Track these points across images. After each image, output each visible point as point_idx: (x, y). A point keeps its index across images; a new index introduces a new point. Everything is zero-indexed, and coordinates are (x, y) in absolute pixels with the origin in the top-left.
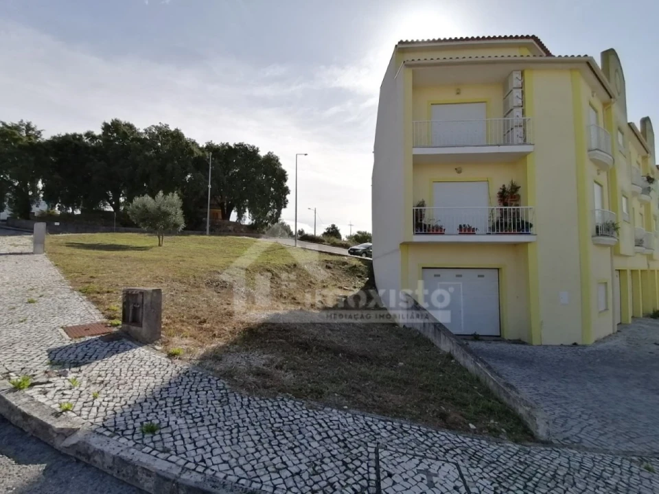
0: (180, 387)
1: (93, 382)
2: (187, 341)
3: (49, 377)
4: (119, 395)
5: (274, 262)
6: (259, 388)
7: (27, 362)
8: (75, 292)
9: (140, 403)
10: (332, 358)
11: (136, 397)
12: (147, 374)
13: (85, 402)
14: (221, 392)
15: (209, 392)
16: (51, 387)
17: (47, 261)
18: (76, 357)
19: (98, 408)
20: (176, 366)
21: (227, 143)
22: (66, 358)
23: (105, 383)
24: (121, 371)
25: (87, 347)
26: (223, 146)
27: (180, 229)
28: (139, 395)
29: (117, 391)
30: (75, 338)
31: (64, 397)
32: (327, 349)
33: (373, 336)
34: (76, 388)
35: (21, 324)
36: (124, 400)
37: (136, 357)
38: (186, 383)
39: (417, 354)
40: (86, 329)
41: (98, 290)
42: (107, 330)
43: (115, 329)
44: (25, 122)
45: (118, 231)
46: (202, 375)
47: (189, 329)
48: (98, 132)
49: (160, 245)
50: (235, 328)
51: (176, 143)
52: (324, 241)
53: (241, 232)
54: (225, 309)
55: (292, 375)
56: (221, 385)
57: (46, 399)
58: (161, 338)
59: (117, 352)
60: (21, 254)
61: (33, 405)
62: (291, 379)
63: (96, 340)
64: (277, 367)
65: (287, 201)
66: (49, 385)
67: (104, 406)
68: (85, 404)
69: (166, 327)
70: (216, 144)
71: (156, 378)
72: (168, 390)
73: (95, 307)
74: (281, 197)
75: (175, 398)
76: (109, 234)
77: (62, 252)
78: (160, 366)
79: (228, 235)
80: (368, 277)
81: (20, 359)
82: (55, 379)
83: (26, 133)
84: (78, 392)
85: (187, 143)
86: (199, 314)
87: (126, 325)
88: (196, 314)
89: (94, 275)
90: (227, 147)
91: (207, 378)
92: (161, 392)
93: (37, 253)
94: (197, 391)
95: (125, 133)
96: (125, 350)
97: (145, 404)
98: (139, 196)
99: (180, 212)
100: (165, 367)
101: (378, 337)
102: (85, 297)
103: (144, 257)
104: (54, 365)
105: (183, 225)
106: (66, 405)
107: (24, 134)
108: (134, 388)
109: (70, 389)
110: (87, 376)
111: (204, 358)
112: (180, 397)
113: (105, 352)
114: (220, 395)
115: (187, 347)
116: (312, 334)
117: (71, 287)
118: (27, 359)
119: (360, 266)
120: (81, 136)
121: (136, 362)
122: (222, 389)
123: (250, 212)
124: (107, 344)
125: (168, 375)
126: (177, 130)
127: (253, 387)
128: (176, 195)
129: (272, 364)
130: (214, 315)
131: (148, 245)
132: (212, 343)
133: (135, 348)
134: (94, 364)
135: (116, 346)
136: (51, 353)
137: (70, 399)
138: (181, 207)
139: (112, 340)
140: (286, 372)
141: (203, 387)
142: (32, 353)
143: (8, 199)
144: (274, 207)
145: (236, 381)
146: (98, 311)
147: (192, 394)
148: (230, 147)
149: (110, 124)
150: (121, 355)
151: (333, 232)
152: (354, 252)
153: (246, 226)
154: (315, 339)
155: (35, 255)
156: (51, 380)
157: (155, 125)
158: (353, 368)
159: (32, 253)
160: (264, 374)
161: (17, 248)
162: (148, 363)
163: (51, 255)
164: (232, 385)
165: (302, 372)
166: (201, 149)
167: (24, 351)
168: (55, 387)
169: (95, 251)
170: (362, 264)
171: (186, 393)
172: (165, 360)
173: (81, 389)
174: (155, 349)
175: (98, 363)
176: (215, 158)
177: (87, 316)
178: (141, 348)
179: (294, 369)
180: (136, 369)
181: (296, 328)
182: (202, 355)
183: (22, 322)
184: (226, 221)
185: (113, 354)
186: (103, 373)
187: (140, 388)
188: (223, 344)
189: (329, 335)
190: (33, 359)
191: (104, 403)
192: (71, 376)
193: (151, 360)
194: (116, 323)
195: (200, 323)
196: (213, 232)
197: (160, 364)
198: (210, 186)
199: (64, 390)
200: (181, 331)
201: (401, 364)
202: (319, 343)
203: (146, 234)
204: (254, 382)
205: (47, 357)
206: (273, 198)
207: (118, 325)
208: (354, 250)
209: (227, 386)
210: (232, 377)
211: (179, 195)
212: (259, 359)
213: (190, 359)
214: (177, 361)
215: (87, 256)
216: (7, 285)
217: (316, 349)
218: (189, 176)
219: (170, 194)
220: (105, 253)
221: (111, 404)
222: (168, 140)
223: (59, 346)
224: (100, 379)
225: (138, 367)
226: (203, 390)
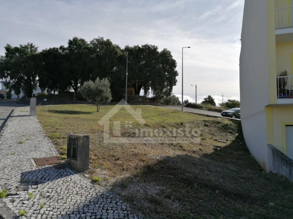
0: (97, 205)
1: (43, 196)
2: (105, 172)
3: (18, 191)
4: (57, 207)
5: (167, 121)
6: (152, 212)
7: (9, 179)
8: (46, 137)
9: (69, 214)
10: (210, 194)
11: (67, 210)
12: (77, 194)
13: (35, 210)
14: (124, 212)
15: (116, 211)
16: (17, 198)
17: (36, 120)
18: (37, 178)
19: (42, 215)
20: (96, 189)
21: (138, 46)
22: (31, 179)
23: (50, 197)
24: (61, 190)
25: (45, 172)
26: (135, 47)
27: (109, 101)
28: (70, 208)
29: (56, 204)
30: (40, 165)
31: (23, 206)
32: (206, 186)
33: (244, 178)
34: (32, 200)
35: (12, 156)
36: (60, 211)
37: (72, 180)
38: (100, 203)
39: (286, 197)
40: (46, 160)
41: (58, 136)
42: (58, 162)
43: (63, 161)
44: (30, 44)
45: (76, 103)
46: (112, 198)
47: (108, 164)
48: (66, 46)
49: (97, 111)
50: (137, 165)
51: (108, 48)
52: (202, 107)
53: (147, 102)
54: (133, 151)
55: (178, 205)
56: (124, 207)
57: (13, 206)
58: (89, 168)
59: (62, 176)
60: (24, 116)
61: (5, 209)
62: (177, 208)
63: (51, 168)
64: (166, 197)
65: (177, 81)
66: (16, 196)
67: (46, 214)
68: (35, 212)
69: (93, 162)
70: (131, 47)
71: (82, 197)
72: (88, 207)
73: (55, 147)
74: (172, 78)
75: (92, 213)
76: (71, 105)
77: (45, 115)
78: (86, 189)
79: (139, 104)
80: (238, 133)
81: (5, 178)
82: (21, 192)
83: (31, 49)
84: (32, 203)
85: (114, 47)
86: (115, 154)
87: (69, 159)
88: (114, 154)
89: (58, 128)
90: (137, 48)
91: (115, 200)
92: (83, 207)
93: (31, 116)
94: (107, 210)
95: (80, 45)
96: (67, 175)
97: (72, 215)
98: (86, 81)
99: (109, 90)
100: (89, 189)
101: (248, 179)
102: (51, 141)
103: (88, 118)
104: (22, 183)
105: (111, 98)
106: (22, 211)
107: (29, 50)
108: (67, 202)
109: (28, 200)
110: (40, 191)
111: (114, 185)
112: (96, 213)
113: (54, 176)
114: (123, 215)
115: (104, 176)
116: (193, 173)
117: (44, 135)
118: (9, 178)
119: (231, 125)
120: (57, 49)
121: (72, 184)
122: (125, 211)
123: (152, 89)
124: (57, 170)
125: (90, 195)
126: (108, 40)
127: (148, 211)
128: (106, 79)
129: (162, 194)
130: (125, 155)
131: (91, 111)
132: (121, 175)
133: (73, 174)
134: (46, 184)
135: (62, 173)
136: (23, 175)
137: (26, 207)
138: (110, 87)
139: (60, 168)
140: (174, 201)
141: (112, 207)
142: (13, 174)
143: (22, 87)
144: (167, 85)
145: (135, 205)
146: (55, 149)
147: (104, 211)
148: (139, 48)
149: (72, 40)
150: (63, 179)
151: (210, 101)
152: (226, 115)
153: (150, 98)
154: (196, 177)
155: (31, 117)
156: (18, 193)
157: (96, 38)
158: (228, 204)
159: (29, 116)
160: (156, 202)
161: (22, 113)
162: (79, 186)
163: (39, 116)
164: (132, 208)
165: (186, 203)
166: (122, 51)
167: (9, 173)
168: (20, 198)
169: (63, 114)
170: (232, 123)
171: (100, 211)
172: (89, 184)
173: (35, 200)
174: (84, 176)
175: (49, 183)
176: (130, 55)
177: (49, 152)
178: (76, 175)
179: (179, 200)
180: (71, 189)
181: (182, 168)
182: (114, 183)
183: (13, 154)
184: (137, 95)
185: (59, 178)
186: (50, 190)
187: (71, 203)
188: (129, 175)
189: (207, 175)
190: (12, 178)
191: (47, 212)
192: (30, 191)
193: (81, 183)
194: (64, 157)
195: (116, 160)
196: (129, 103)
197: (86, 187)
198: (127, 74)
199: (24, 200)
200: (102, 165)
201: (271, 204)
202: (200, 180)
203: (91, 104)
204: (149, 207)
205: (20, 177)
206: (167, 79)
207: (65, 158)
208: (226, 113)
209: (128, 209)
210: (133, 201)
211: (108, 80)
212: (153, 190)
213: (106, 185)
214: (97, 186)
215: (58, 117)
216: (12, 133)
217: (197, 185)
218: (115, 68)
219: (103, 79)
220: (68, 115)
221: (51, 213)
222: (103, 47)
223: (29, 171)
224: (48, 194)
225: (72, 188)
226: (112, 210)
